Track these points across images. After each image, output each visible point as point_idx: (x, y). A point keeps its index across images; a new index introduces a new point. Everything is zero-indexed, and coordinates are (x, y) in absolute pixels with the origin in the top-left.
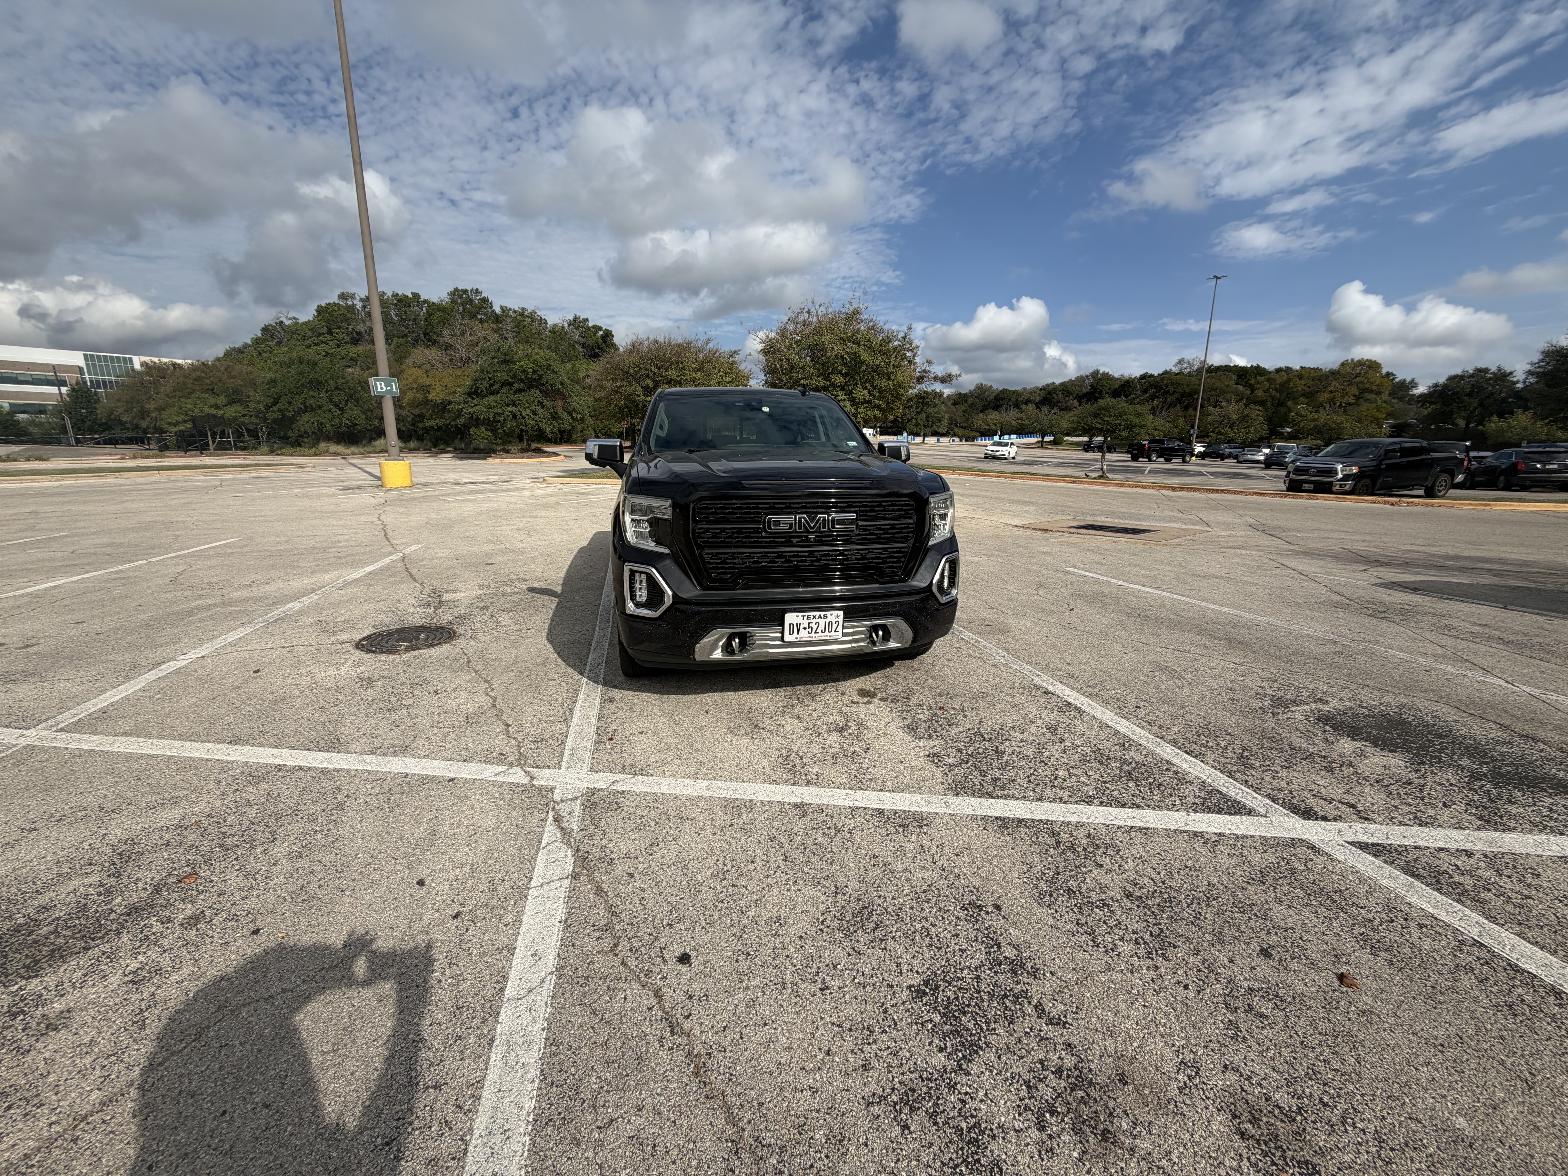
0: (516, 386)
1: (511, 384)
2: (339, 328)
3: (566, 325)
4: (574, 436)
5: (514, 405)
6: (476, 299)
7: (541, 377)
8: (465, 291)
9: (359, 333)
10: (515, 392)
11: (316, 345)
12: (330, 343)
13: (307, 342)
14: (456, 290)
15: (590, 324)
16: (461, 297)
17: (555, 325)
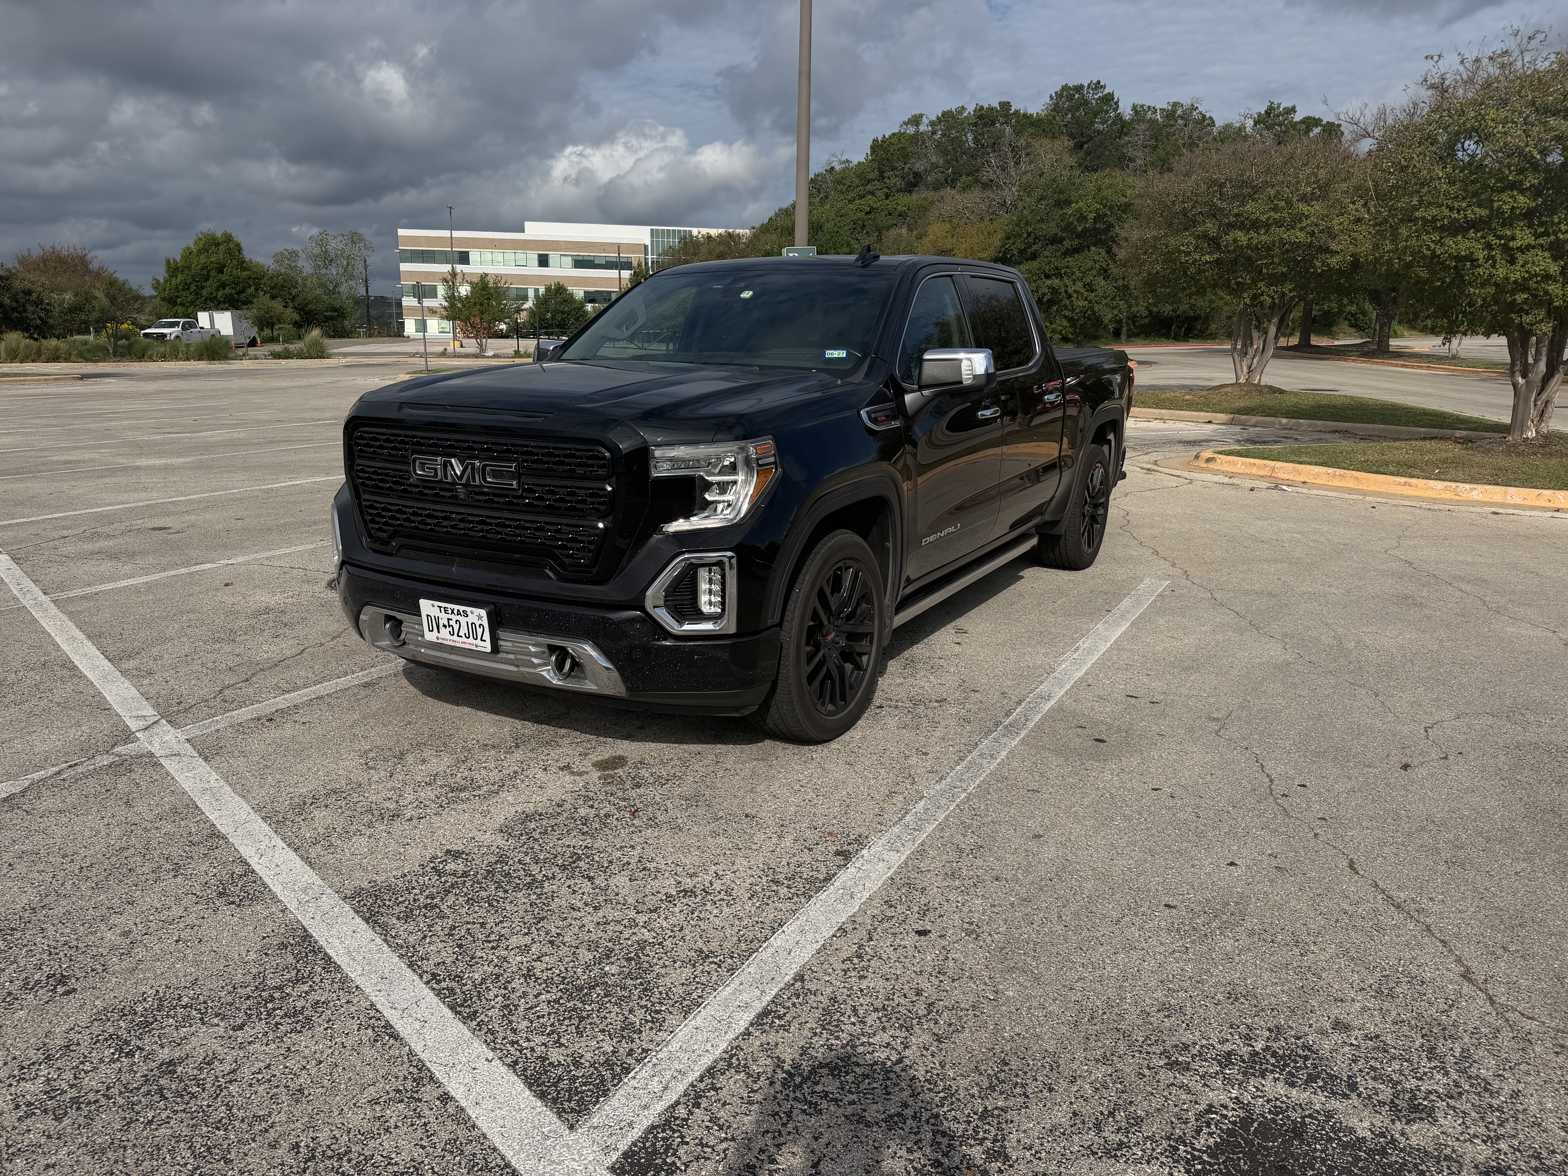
0: (1067, 244)
1: (1060, 241)
2: (894, 169)
3: (1250, 123)
4: (1213, 327)
5: (1060, 276)
6: (1093, 97)
7: (1110, 226)
8: (1079, 88)
9: (917, 175)
10: (1065, 254)
11: (861, 197)
12: (878, 193)
13: (852, 195)
14: (1065, 88)
15: (1298, 117)
16: (1071, 98)
17: (1228, 127)
